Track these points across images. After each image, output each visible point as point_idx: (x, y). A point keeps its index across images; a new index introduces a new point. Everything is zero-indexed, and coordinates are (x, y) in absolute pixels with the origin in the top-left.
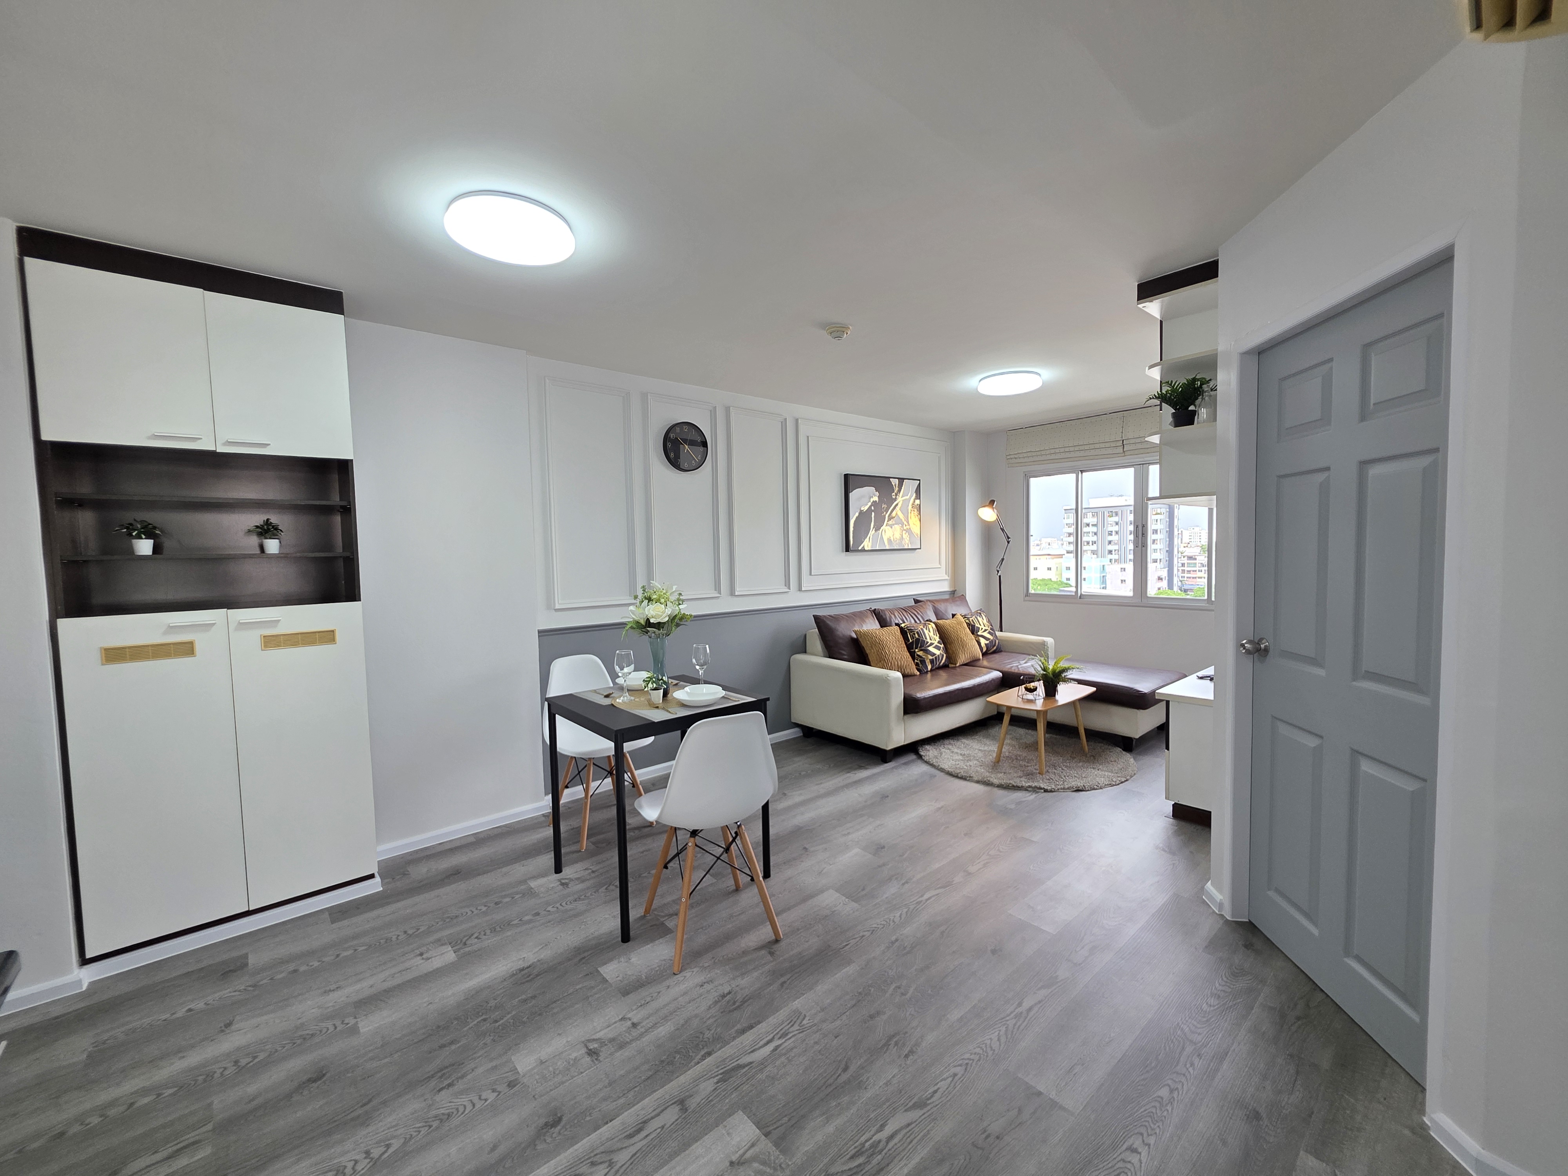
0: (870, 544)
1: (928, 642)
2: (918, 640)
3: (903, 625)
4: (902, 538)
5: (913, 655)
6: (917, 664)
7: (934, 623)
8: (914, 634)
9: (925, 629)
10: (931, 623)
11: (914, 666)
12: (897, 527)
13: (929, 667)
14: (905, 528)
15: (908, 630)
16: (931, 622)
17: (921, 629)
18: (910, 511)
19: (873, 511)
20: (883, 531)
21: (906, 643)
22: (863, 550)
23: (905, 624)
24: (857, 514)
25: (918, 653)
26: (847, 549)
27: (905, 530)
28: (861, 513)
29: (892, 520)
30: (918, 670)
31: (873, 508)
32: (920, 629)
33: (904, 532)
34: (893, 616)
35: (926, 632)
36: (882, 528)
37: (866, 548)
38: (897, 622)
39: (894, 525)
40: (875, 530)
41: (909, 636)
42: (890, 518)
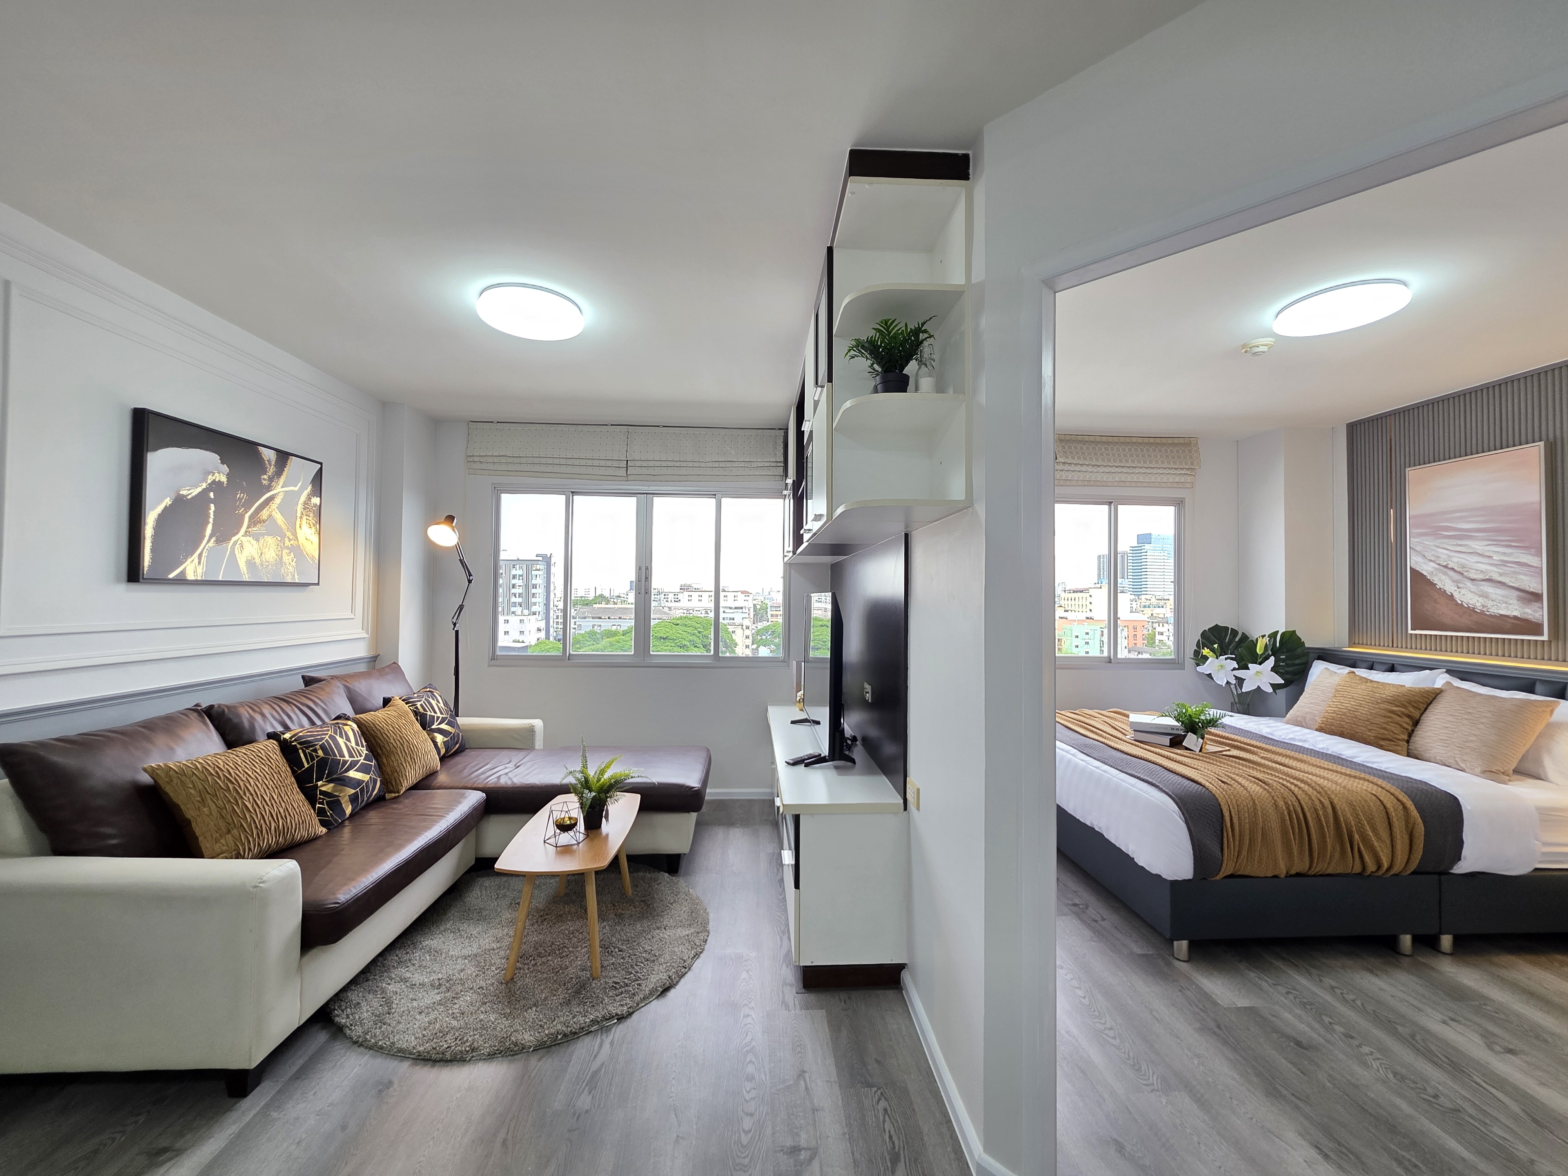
0: (200, 570)
1: (345, 762)
2: (323, 763)
3: (287, 736)
4: (280, 561)
5: (311, 795)
6: (321, 813)
7: (354, 720)
8: (315, 751)
9: (338, 737)
10: (349, 723)
11: (316, 820)
12: (270, 540)
13: (348, 810)
14: (287, 543)
15: (300, 743)
16: (348, 719)
17: (331, 736)
18: (299, 515)
19: (212, 501)
20: (238, 546)
21: (293, 772)
22: (181, 581)
23: (293, 733)
24: (168, 501)
25: (323, 789)
26: (134, 574)
27: (287, 548)
28: (179, 501)
29: (259, 525)
30: (323, 823)
31: (212, 495)
32: (327, 737)
33: (285, 551)
34: (258, 718)
35: (341, 741)
36: (234, 539)
37: (190, 576)
38: (270, 730)
39: (263, 535)
40: (217, 541)
41: (302, 755)
42: (255, 520)
